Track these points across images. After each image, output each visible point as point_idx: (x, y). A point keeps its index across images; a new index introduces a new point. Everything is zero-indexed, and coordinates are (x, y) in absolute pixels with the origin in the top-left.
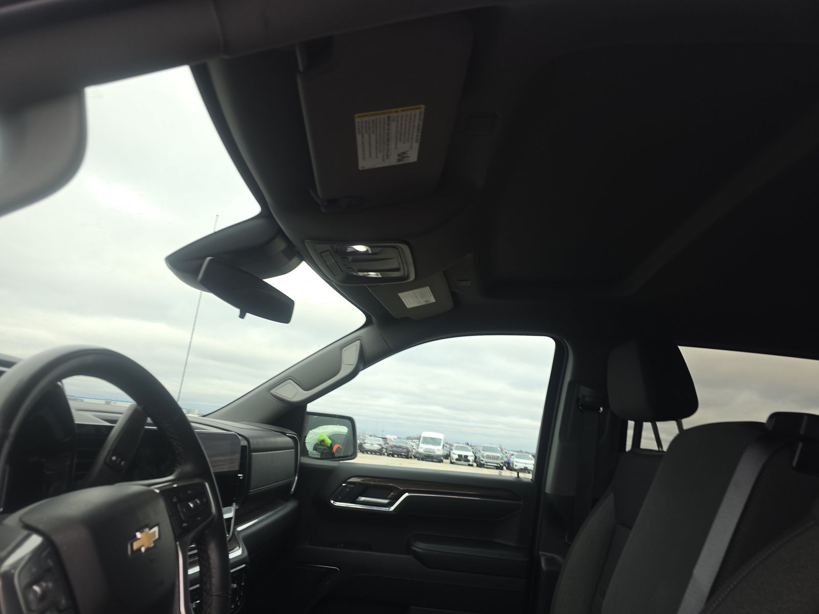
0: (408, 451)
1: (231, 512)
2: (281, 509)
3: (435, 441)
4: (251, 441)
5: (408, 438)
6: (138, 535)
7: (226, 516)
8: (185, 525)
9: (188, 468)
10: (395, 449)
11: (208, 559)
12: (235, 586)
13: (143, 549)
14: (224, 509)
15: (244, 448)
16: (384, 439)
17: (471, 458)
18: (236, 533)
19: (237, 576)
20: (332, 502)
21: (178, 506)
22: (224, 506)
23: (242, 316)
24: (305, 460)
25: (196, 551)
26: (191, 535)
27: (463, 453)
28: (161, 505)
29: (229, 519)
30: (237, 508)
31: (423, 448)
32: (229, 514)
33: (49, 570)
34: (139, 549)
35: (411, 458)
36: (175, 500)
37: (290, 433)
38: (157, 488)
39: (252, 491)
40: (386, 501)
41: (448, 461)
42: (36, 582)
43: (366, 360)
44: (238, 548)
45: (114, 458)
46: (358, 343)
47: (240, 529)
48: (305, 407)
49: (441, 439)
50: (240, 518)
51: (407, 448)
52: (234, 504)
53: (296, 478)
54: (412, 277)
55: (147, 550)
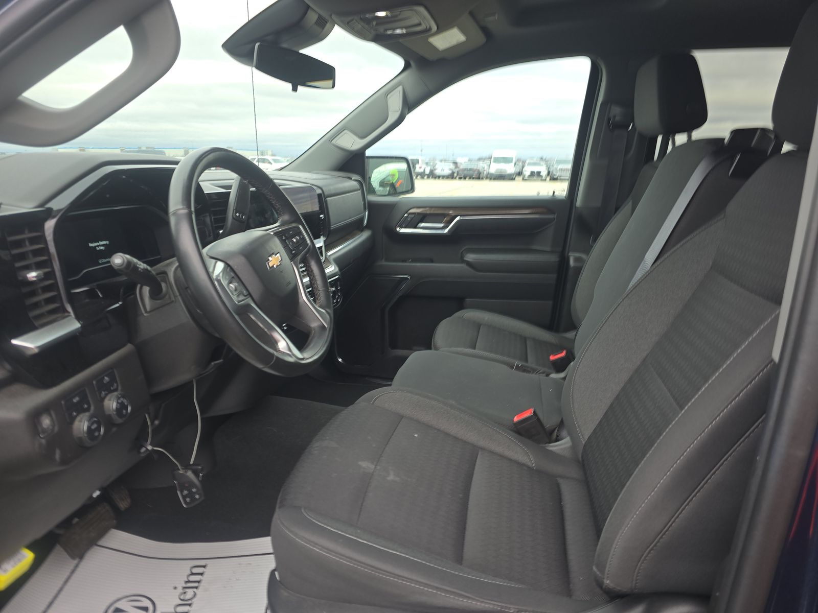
0: (479, 173)
1: (320, 242)
2: (358, 238)
3: (506, 160)
4: (324, 189)
5: (480, 159)
6: (270, 258)
7: (317, 246)
8: (293, 252)
9: (286, 217)
10: (466, 172)
11: (312, 271)
12: (334, 289)
13: (275, 266)
14: (315, 241)
15: (319, 196)
16: (455, 163)
17: (544, 173)
18: (327, 257)
19: (333, 284)
20: (398, 229)
21: (287, 241)
22: (315, 239)
23: (295, 89)
24: (371, 198)
25: (304, 269)
26: (299, 257)
27: (536, 169)
28: (277, 241)
29: (320, 248)
30: (325, 239)
31: (494, 168)
32: (320, 243)
33: (233, 277)
34: (273, 266)
35: (482, 179)
36: (284, 238)
37: (356, 177)
38: (272, 231)
39: (333, 227)
40: (441, 225)
41: (521, 178)
42: (230, 283)
43: (410, 105)
44: (331, 266)
45: (237, 214)
46: (400, 89)
47: (329, 253)
48: (364, 153)
49: (512, 158)
50: (329, 246)
51: (479, 170)
52: (322, 237)
53: (367, 213)
54: (435, 28)
55: (277, 266)
